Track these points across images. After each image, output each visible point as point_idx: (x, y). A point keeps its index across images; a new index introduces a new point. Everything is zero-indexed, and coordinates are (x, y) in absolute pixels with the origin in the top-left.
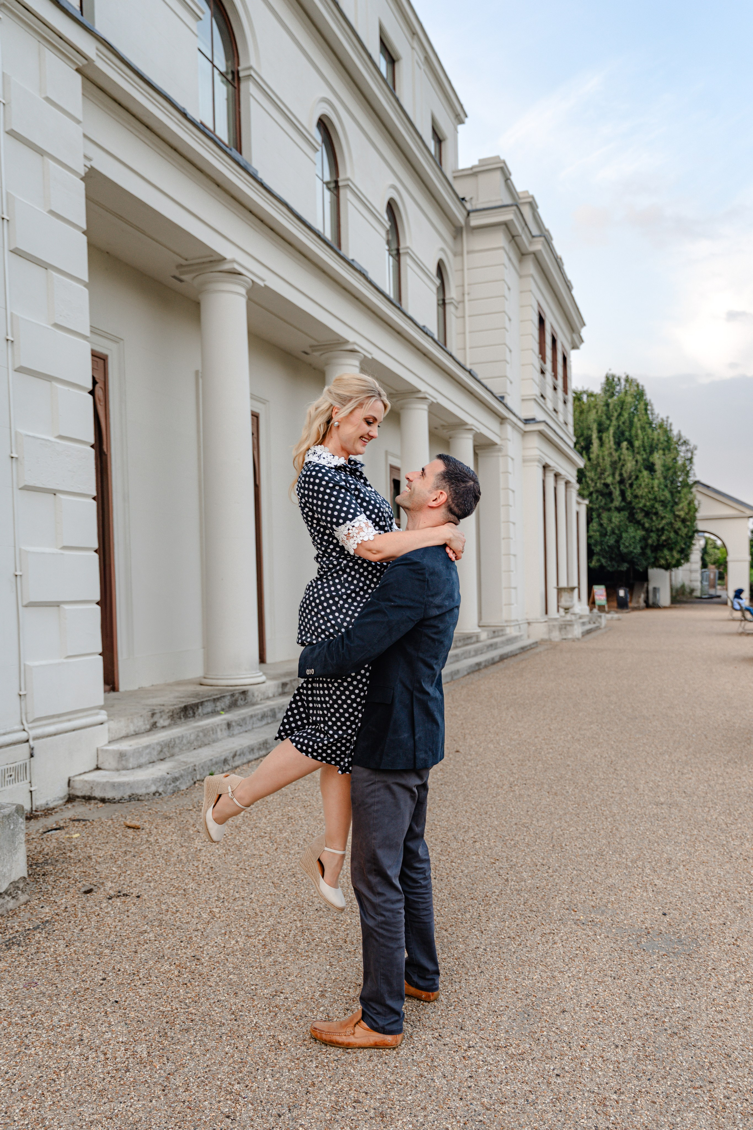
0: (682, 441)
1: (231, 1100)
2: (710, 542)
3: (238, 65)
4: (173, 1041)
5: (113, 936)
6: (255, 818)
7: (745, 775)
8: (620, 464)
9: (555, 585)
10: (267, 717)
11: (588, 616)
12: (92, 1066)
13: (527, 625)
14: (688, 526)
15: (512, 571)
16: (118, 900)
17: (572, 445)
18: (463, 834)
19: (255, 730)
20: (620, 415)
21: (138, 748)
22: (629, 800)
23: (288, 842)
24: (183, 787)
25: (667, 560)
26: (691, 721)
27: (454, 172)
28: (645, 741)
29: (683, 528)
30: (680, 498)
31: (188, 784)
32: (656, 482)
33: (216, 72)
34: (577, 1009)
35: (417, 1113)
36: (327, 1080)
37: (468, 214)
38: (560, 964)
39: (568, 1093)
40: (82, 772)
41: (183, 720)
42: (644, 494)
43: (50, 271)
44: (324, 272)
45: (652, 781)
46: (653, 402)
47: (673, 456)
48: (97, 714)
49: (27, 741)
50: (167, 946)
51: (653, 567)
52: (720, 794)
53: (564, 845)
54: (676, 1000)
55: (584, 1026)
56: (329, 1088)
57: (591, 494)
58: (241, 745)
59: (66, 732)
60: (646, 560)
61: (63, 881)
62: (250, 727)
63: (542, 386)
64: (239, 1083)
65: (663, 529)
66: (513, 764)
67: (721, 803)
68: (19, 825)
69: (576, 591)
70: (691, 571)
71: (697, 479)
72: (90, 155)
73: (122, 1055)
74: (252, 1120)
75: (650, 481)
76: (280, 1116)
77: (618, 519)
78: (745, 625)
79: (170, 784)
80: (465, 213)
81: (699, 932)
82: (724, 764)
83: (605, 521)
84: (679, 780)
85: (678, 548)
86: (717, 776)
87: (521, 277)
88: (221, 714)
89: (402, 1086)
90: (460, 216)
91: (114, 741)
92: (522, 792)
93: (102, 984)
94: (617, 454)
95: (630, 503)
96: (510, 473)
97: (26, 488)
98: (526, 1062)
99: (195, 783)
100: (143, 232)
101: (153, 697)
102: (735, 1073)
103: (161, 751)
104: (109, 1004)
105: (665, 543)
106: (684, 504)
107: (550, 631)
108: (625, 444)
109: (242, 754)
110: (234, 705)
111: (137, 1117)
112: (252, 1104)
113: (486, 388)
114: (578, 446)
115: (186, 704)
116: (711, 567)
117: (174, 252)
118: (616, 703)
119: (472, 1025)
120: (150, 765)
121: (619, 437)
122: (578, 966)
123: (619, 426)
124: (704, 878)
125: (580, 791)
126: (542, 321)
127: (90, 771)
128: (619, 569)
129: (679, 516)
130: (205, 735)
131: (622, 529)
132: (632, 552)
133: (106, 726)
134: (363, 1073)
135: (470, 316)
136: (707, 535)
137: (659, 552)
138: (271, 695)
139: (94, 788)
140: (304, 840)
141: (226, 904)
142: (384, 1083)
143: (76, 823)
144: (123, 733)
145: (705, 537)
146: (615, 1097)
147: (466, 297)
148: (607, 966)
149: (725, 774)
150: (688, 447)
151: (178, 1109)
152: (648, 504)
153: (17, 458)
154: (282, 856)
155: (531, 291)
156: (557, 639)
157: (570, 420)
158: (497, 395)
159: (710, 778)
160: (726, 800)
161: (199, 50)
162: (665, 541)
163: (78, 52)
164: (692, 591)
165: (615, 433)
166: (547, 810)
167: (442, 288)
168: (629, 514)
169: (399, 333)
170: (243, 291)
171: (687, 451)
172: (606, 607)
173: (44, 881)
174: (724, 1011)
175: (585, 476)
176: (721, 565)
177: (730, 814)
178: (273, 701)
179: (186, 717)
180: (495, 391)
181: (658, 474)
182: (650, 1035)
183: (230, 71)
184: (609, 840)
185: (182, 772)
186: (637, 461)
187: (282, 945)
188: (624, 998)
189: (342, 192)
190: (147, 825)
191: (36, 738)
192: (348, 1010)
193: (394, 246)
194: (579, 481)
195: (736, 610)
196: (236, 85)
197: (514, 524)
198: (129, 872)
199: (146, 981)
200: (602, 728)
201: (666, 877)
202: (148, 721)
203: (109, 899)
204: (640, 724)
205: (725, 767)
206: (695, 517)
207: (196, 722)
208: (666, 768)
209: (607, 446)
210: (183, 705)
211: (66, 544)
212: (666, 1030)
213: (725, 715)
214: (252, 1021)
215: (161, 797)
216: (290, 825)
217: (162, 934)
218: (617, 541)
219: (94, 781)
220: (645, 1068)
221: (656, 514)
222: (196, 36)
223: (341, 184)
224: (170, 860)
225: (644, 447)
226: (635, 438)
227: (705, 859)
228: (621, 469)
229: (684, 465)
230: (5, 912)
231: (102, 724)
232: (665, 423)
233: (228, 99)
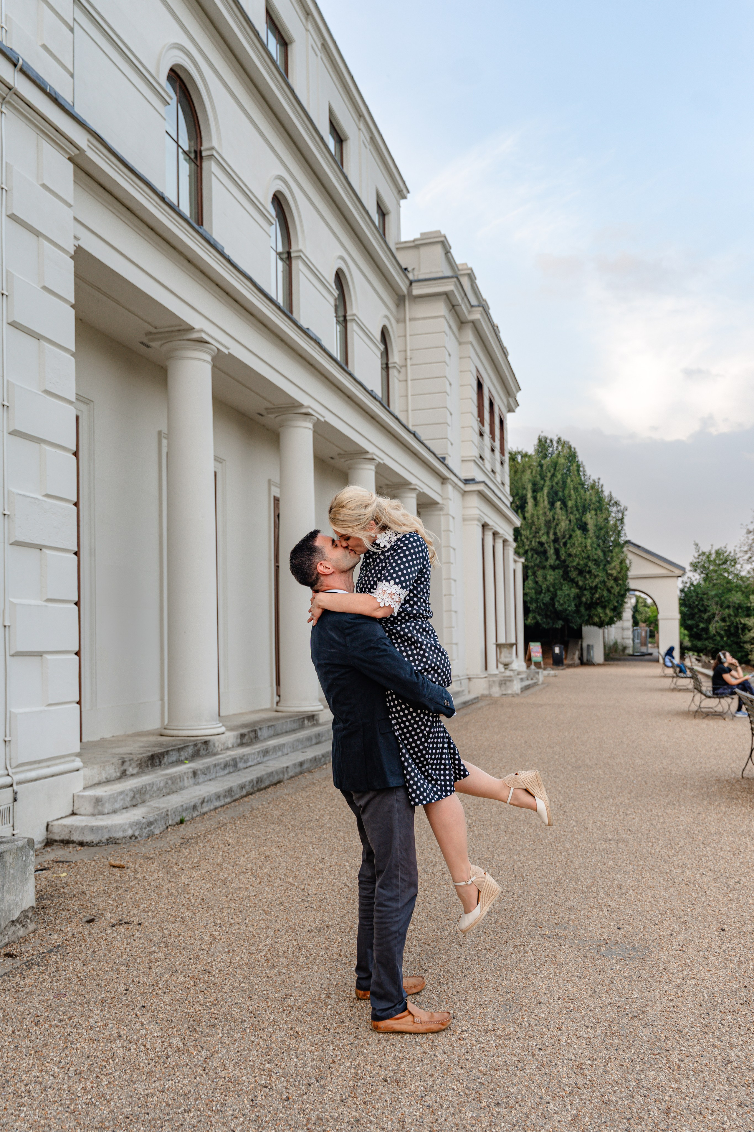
0: (613, 502)
1: (265, 1075)
2: (640, 600)
3: (201, 145)
4: (203, 1035)
5: (124, 957)
6: (234, 857)
7: (683, 815)
8: (555, 523)
9: (494, 641)
10: (229, 766)
11: (525, 672)
12: (135, 1055)
13: (467, 680)
14: (620, 585)
15: (454, 627)
16: (121, 927)
17: (509, 505)
18: (432, 868)
19: (219, 779)
20: (553, 475)
21: (113, 794)
22: (579, 837)
23: (270, 877)
24: (157, 832)
25: (600, 618)
26: (631, 769)
27: (396, 244)
28: (590, 787)
29: (615, 587)
30: (612, 558)
31: (162, 829)
32: (589, 541)
33: (180, 150)
34: (551, 1001)
35: (426, 1079)
36: (344, 1059)
37: (411, 283)
38: (532, 968)
39: (550, 1061)
40: (59, 817)
41: (150, 768)
42: (578, 553)
43: (42, 342)
44: (282, 340)
45: (600, 821)
46: (584, 464)
47: (605, 517)
48: (73, 761)
49: (11, 785)
50: (178, 963)
51: (586, 625)
52: (661, 831)
53: (524, 875)
54: (634, 992)
55: (558, 1013)
56: (348, 1064)
57: (526, 552)
58: (208, 792)
59: (46, 778)
60: (580, 618)
61: (64, 913)
62: (213, 776)
63: (481, 448)
64: (269, 1063)
65: (596, 586)
66: (469, 808)
67: (663, 839)
68: (30, 857)
69: (514, 647)
70: (623, 629)
71: (627, 539)
72: (78, 235)
73: (160, 1046)
74: (287, 1088)
75: (583, 539)
76: (310, 1085)
77: (552, 577)
78: (676, 681)
79: (145, 828)
80: (408, 283)
81: (650, 942)
82: (664, 806)
83: (540, 579)
84: (624, 820)
85: (611, 606)
86: (658, 816)
87: (460, 344)
88: (185, 763)
89: (410, 1061)
90: (403, 286)
91: (87, 787)
92: (481, 832)
93: (126, 994)
94: (551, 513)
95: (564, 561)
96: (451, 532)
97: (17, 544)
98: (512, 1041)
99: (167, 828)
100: (118, 302)
101: (118, 747)
102: (686, 1044)
103: (134, 797)
104: (137, 1009)
105: (598, 601)
106: (616, 563)
107: (490, 687)
108: (558, 504)
109: (210, 800)
110: (196, 755)
111: (186, 1090)
112: (284, 1077)
113: (429, 450)
114: (513, 505)
115: (153, 753)
116: (642, 625)
117: (145, 321)
118: (560, 754)
119: (462, 1015)
120: (124, 811)
121: (553, 497)
122: (548, 969)
123: (552, 486)
124: (652, 900)
125: (535, 831)
126: (480, 386)
127: (66, 817)
128: (554, 626)
129: (611, 575)
130: (173, 783)
131: (556, 587)
132: (566, 610)
133: (81, 772)
134: (375, 1052)
135: (412, 380)
136: (637, 593)
137: (592, 609)
138: (230, 746)
139: (72, 832)
140: (285, 874)
141: (224, 928)
142: (394, 1059)
143: (61, 865)
144: (96, 781)
145: (636, 596)
146: (589, 1062)
147: (409, 362)
148: (574, 969)
149: (665, 814)
150: (619, 508)
151: (221, 1083)
152: (582, 562)
153: (9, 515)
154: (267, 889)
155: (470, 357)
156: (497, 695)
157: (507, 481)
158: (439, 456)
159: (652, 818)
160: (667, 836)
161: (167, 132)
162: (599, 599)
163: (71, 143)
164: (625, 648)
165: (549, 493)
166: (506, 847)
167: (386, 353)
168: (563, 572)
169: (349, 397)
170: (209, 358)
171: (618, 511)
172: (542, 663)
173: (45, 914)
174: (675, 999)
175: (521, 535)
176: (651, 623)
177: (671, 848)
178: (233, 751)
179: (153, 765)
180: (436, 452)
181: (591, 533)
182: (615, 1019)
183: (193, 150)
184: (565, 870)
185: (156, 816)
186: (570, 521)
187: (283, 960)
188: (590, 992)
189: (294, 262)
190: (130, 864)
191: (19, 783)
192: (353, 1007)
193: (341, 313)
194: (515, 540)
195: (668, 667)
196: (198, 164)
197: (455, 581)
198: (125, 904)
199: (165, 990)
200: (548, 776)
201: (619, 900)
202: (119, 768)
203: (112, 926)
204: (584, 772)
205: (665, 809)
206: (627, 576)
207: (162, 770)
208: (611, 810)
209: (542, 505)
210: (150, 754)
211: (49, 597)
212: (627, 1014)
213: (662, 763)
214: (270, 1018)
215: (137, 840)
216: (269, 862)
217: (170, 954)
218: (552, 599)
219: (73, 825)
220: (611, 1041)
221: (590, 572)
222: (165, 119)
223: (293, 255)
224: (161, 894)
225: (577, 507)
226: (568, 498)
227: (651, 884)
228: (555, 528)
229: (615, 525)
230: (16, 939)
231: (78, 770)
232: (597, 484)
233: (190, 176)
